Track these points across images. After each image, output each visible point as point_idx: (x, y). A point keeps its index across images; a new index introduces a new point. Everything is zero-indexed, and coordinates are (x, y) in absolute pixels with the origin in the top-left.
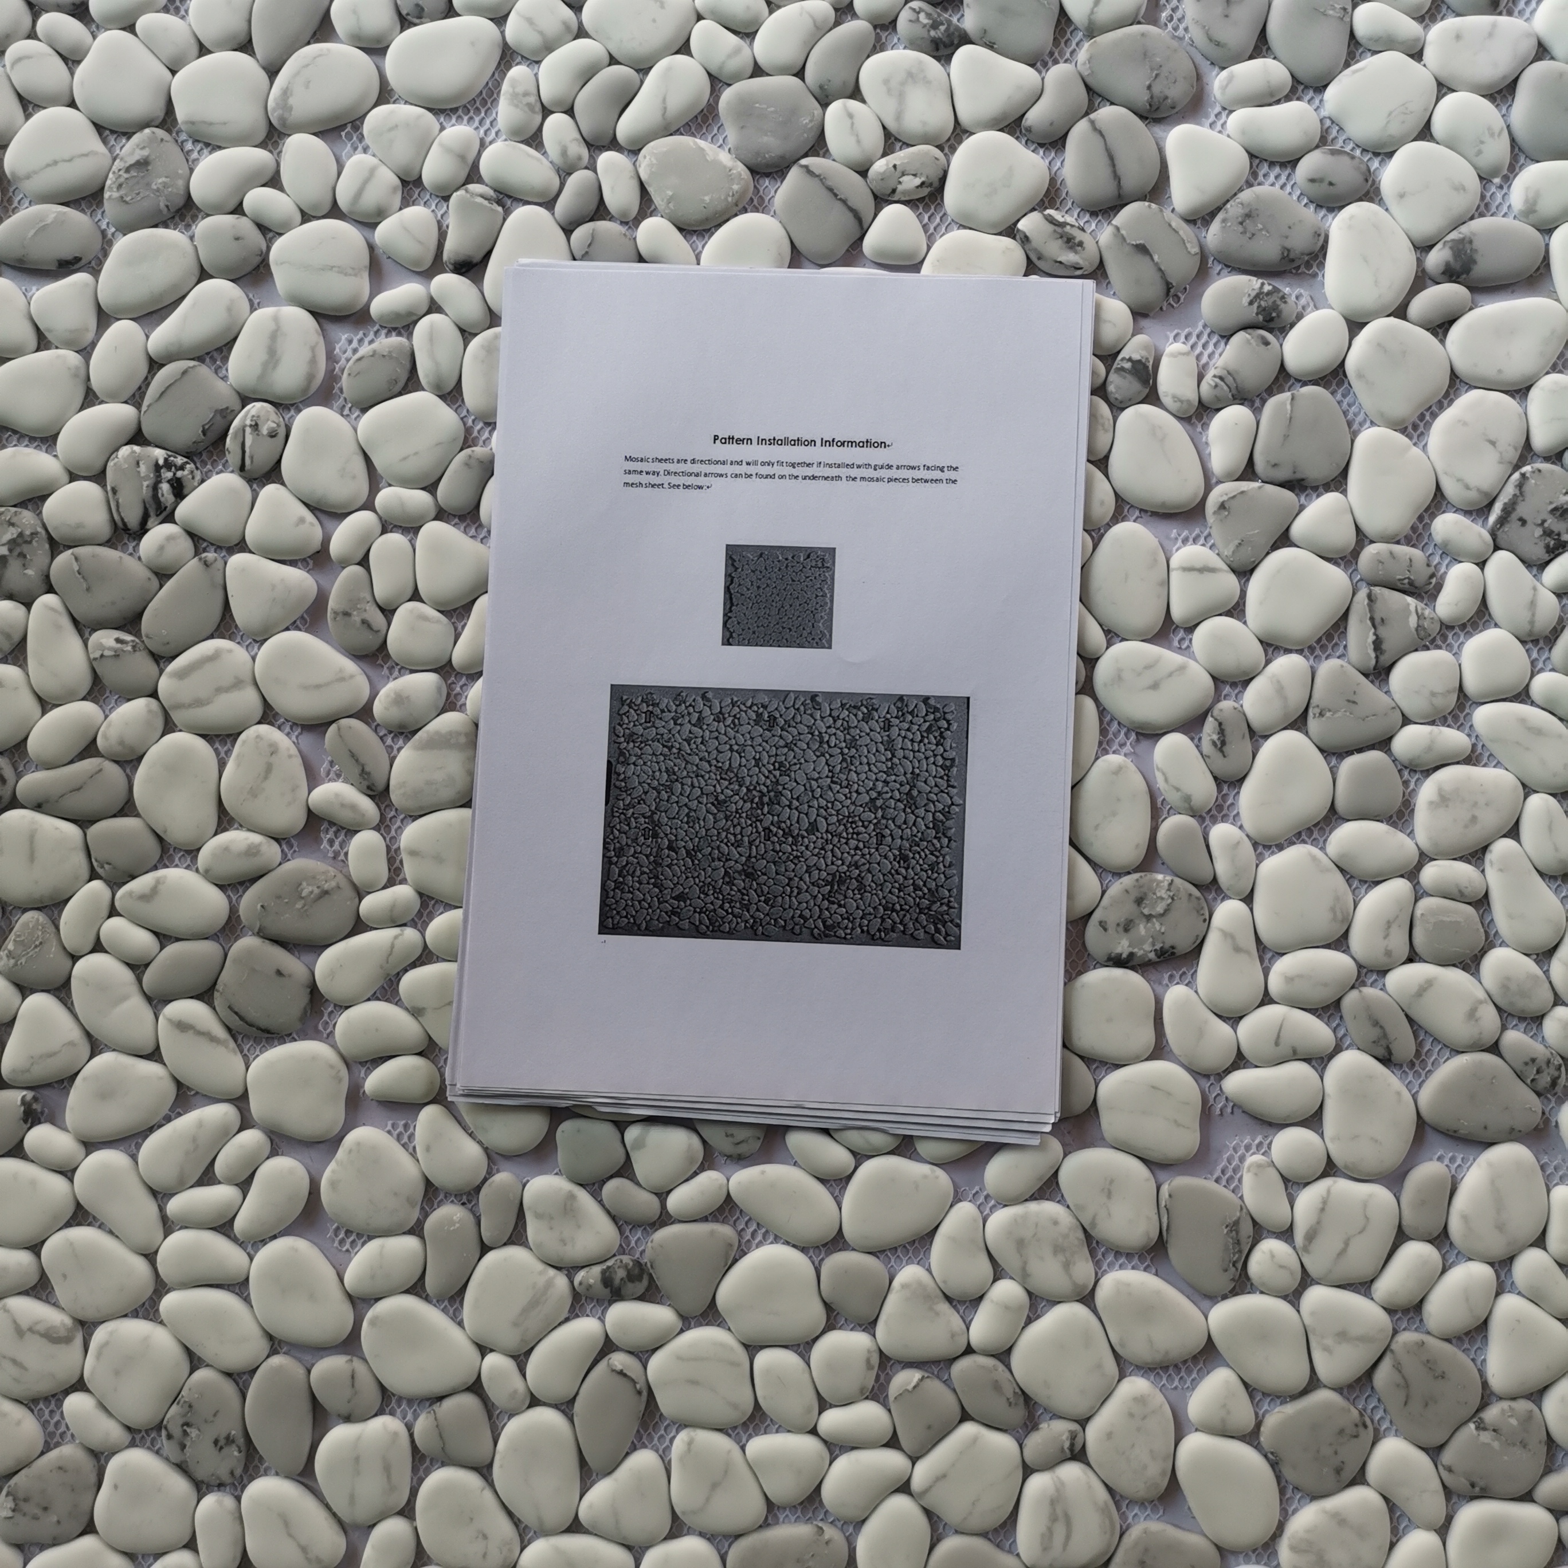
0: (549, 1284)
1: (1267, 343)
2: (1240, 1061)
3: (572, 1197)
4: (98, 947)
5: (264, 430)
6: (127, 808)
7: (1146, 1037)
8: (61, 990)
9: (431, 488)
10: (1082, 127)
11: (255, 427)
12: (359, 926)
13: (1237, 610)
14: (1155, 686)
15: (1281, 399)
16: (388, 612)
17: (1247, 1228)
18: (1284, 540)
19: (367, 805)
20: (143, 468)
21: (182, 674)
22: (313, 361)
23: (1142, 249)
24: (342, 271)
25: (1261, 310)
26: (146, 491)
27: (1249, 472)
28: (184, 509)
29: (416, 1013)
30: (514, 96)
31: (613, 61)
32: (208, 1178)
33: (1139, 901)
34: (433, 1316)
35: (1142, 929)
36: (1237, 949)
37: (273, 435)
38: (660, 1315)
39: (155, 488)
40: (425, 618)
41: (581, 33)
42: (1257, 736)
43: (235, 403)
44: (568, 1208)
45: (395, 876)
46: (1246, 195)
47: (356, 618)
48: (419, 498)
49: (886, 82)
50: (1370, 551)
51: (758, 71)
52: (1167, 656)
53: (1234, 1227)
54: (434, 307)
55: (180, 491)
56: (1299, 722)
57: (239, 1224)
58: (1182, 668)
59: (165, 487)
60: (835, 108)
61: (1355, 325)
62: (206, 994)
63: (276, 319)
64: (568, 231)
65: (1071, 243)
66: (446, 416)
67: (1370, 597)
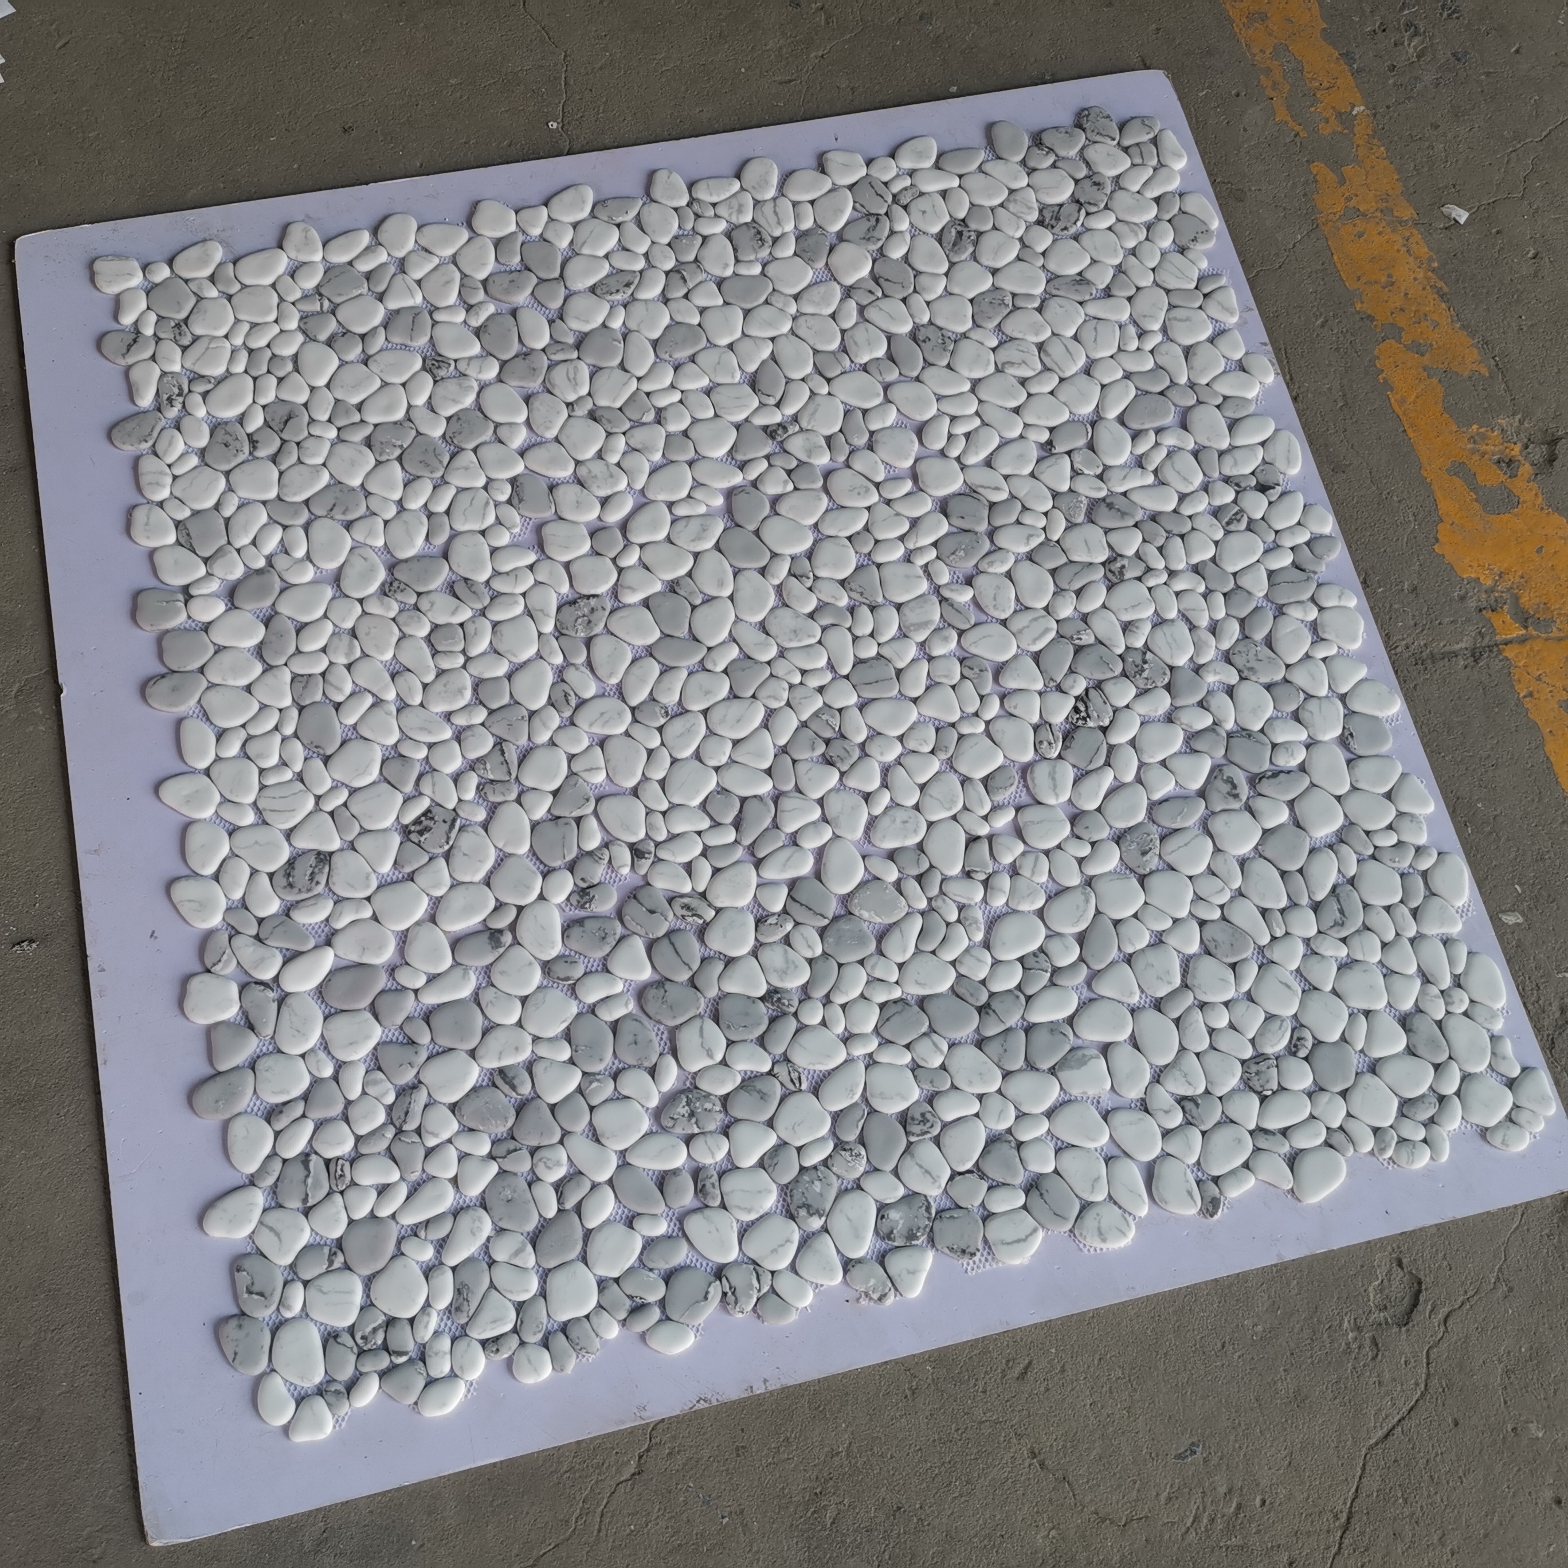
0: (809, 422)
1: (583, 879)
2: (531, 567)
3: (809, 457)
4: (1046, 514)
5: (1045, 743)
6: (1053, 572)
7: (574, 568)
8: (1055, 495)
9: (961, 737)
10: (695, 966)
11: (1050, 744)
12: (935, 544)
13: (571, 758)
14: (602, 714)
15: (569, 857)
16: (963, 677)
17: (515, 501)
18: (555, 793)
19: (946, 593)
20: (1095, 715)
21: (1047, 630)
22: (1033, 780)
23: (652, 912)
24: (1032, 822)
25: (588, 894)
26: (1090, 705)
27: (578, 820)
28: (1072, 702)
29: (898, 514)
30: (976, 922)
31: (933, 952)
32: (968, 435)
33: (590, 622)
34: (855, 402)
35: (586, 611)
36: (542, 610)
37: (1041, 742)
38: (759, 421)
39: (1087, 707)
40: (946, 676)
41: (953, 963)
42: (551, 703)
43: (1063, 754)
44: (810, 453)
45: (926, 568)
46: (607, 949)
47: (976, 670)
48: (965, 730)
49: (796, 967)
50: (514, 796)
51: (861, 962)
52: (600, 730)
53: (521, 501)
54: (985, 818)
55: (1076, 709)
56: (532, 714)
57: (948, 420)
58: (591, 725)
59: (1082, 708)
60: (819, 951)
61: (541, 897)
62: (992, 505)
63: (1057, 795)
64: (932, 866)
65: (687, 907)
66: (963, 769)
67: (510, 774)
